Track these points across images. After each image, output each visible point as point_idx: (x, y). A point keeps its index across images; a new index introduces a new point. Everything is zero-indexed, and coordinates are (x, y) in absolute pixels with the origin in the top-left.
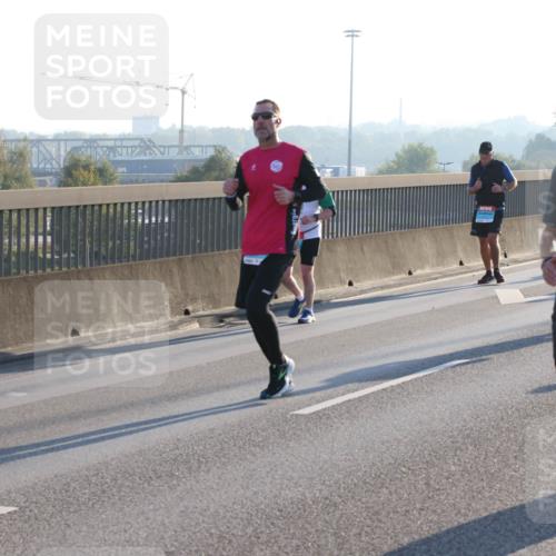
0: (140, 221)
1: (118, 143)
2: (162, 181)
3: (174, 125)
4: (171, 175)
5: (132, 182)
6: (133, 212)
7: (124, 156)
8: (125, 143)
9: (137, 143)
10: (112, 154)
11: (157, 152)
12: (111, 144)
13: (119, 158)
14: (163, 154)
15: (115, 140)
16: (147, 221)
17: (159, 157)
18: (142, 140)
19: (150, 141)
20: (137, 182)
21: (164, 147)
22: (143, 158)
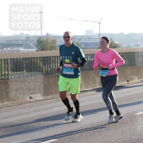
0: (89, 60)
1: (82, 38)
2: (95, 48)
3: (97, 33)
4: (97, 47)
5: (86, 49)
6: (87, 57)
7: (83, 41)
8: (84, 38)
9: (87, 38)
10: (80, 41)
11: (93, 40)
12: (80, 38)
13: (82, 42)
14: (94, 41)
15: (81, 37)
16: (91, 60)
17: (93, 41)
18: (88, 37)
19: (91, 37)
20: (87, 49)
21: (95, 39)
22: (88, 42)
